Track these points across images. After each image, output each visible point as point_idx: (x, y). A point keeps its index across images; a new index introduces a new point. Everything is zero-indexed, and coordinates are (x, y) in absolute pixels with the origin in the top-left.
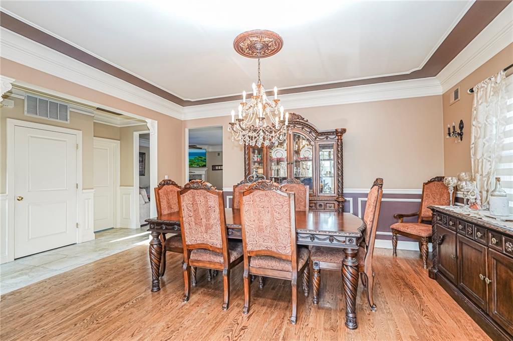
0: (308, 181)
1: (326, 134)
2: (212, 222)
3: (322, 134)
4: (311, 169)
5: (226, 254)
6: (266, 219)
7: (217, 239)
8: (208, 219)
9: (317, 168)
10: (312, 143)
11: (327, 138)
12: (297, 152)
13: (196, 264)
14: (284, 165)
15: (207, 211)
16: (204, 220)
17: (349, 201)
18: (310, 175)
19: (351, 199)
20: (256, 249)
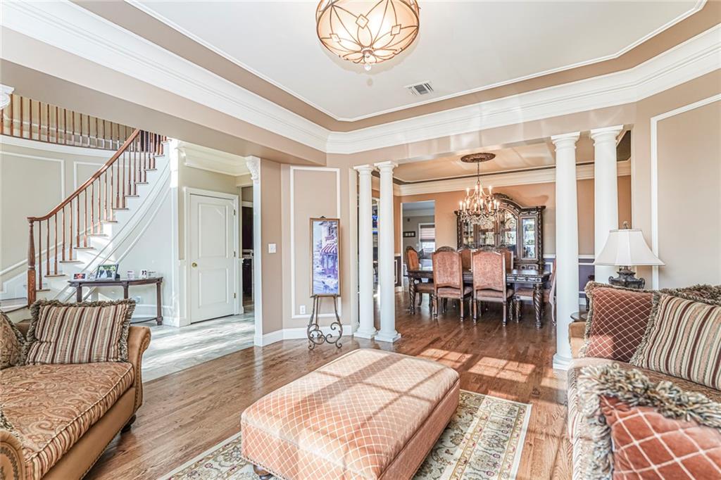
0: (513, 248)
1: (529, 210)
2: (454, 270)
3: (525, 210)
4: (515, 238)
5: (462, 289)
6: (489, 268)
7: (457, 280)
8: (452, 268)
9: (520, 237)
10: (516, 217)
11: (529, 213)
12: (503, 223)
13: (442, 296)
14: (490, 234)
15: (451, 264)
16: (449, 269)
17: (550, 265)
18: (515, 243)
19: (551, 264)
20: (482, 285)
